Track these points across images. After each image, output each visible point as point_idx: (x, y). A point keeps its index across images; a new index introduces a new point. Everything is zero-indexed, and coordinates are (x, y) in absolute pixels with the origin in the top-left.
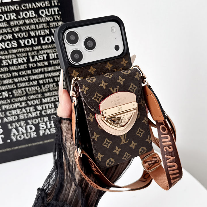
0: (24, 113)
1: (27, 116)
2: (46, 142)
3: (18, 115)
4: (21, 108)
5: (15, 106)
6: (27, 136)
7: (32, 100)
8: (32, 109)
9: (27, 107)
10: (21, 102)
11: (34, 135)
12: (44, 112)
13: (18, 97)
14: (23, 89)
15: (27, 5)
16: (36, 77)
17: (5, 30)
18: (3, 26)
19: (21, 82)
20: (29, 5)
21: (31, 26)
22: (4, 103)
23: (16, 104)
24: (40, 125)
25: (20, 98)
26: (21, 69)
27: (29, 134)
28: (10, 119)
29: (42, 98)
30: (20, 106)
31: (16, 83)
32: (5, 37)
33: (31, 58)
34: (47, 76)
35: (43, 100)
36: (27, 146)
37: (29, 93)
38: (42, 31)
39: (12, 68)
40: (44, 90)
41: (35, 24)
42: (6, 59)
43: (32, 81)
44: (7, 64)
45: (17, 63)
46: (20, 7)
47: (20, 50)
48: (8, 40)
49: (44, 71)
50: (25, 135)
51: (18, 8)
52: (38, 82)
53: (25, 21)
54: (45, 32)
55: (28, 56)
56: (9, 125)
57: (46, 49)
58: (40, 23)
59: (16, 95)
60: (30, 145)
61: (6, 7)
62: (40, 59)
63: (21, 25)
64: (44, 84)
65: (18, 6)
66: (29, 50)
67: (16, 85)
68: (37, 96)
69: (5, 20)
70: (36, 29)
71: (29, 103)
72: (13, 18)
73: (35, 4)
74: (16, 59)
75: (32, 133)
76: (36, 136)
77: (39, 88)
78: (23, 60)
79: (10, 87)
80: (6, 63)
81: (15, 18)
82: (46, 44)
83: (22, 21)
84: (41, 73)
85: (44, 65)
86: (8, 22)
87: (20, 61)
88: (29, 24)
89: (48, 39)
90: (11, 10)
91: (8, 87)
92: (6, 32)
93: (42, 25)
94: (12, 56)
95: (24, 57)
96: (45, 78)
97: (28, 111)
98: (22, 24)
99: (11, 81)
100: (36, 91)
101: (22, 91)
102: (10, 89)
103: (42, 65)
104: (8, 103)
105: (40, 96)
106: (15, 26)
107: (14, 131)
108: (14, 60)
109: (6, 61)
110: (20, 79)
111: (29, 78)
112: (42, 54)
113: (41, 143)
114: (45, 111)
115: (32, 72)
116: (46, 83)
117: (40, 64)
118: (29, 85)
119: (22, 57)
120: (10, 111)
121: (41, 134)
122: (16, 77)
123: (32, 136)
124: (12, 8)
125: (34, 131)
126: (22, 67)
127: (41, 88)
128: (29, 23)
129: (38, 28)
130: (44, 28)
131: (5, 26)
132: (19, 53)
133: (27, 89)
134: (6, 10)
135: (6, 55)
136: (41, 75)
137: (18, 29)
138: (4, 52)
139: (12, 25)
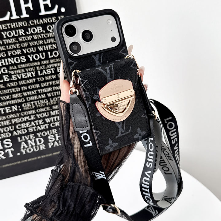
0: (33, 126)
1: (36, 129)
2: (54, 154)
3: (27, 129)
4: (30, 121)
5: (25, 119)
6: (36, 149)
7: (40, 113)
8: (41, 122)
9: (35, 120)
10: (30, 115)
11: (43, 147)
12: (53, 125)
13: (27, 110)
14: (32, 103)
15: (35, 21)
16: (44, 90)
17: (14, 45)
18: (12, 42)
19: (30, 96)
20: (36, 21)
21: (39, 41)
22: (14, 117)
23: (25, 117)
24: (49, 137)
25: (29, 111)
26: (30, 83)
27: (38, 147)
28: (19, 132)
29: (50, 111)
30: (29, 119)
31: (25, 97)
32: (14, 53)
33: (39, 72)
34: (55, 89)
35: (51, 112)
36: (36, 158)
37: (37, 106)
38: (49, 46)
39: (20, 83)
40: (52, 103)
41: (42, 39)
42: (15, 74)
43: (41, 94)
44: (16, 79)
45: (26, 77)
46: (28, 23)
47: (28, 65)
48: (17, 55)
49: (52, 84)
50: (34, 147)
51: (27, 24)
52: (46, 96)
53: (33, 37)
54: (52, 47)
55: (36, 71)
56: (19, 138)
57: (54, 63)
58: (48, 38)
59: (25, 109)
60: (39, 157)
61: (14, 24)
62: (48, 73)
63: (29, 41)
64: (52, 97)
65: (26, 22)
66: (37, 64)
67: (25, 99)
68: (45, 109)
69: (14, 37)
70: (44, 44)
71: (38, 116)
72: (21, 34)
73: (43, 21)
74: (25, 74)
75: (41, 146)
76: (44, 148)
77: (47, 101)
78: (32, 75)
79: (19, 101)
80: (15, 77)
81: (24, 34)
82: (54, 58)
83: (30, 37)
84: (49, 86)
85: (52, 79)
86: (17, 38)
87: (29, 75)
88: (37, 40)
89: (56, 54)
90: (20, 26)
91: (17, 101)
92: (15, 47)
93: (49, 40)
94: (21, 71)
95: (33, 71)
96: (53, 91)
97: (37, 124)
98: (30, 39)
99: (20, 95)
100: (44, 104)
101: (31, 104)
102: (19, 103)
103: (50, 79)
104: (17, 116)
105: (48, 109)
106: (23, 42)
107: (23, 144)
108: (23, 74)
109: (15, 75)
110: (29, 93)
111: (37, 92)
112: (50, 68)
113: (50, 155)
114: (54, 123)
115: (40, 86)
116: (54, 96)
117: (49, 78)
118: (38, 99)
119: (30, 72)
120: (20, 125)
121: (50, 147)
122: (25, 91)
123: (41, 149)
124: (20, 24)
125: (43, 144)
126: (31, 81)
127: (49, 101)
128: (37, 38)
129: (45, 43)
130: (51, 43)
131: (14, 42)
132: (28, 67)
133: (36, 102)
134: (15, 27)
135: (15, 70)
136: (49, 88)
137: (26, 45)
138: (13, 67)
139: (20, 41)
